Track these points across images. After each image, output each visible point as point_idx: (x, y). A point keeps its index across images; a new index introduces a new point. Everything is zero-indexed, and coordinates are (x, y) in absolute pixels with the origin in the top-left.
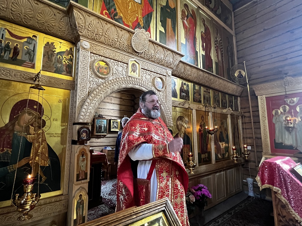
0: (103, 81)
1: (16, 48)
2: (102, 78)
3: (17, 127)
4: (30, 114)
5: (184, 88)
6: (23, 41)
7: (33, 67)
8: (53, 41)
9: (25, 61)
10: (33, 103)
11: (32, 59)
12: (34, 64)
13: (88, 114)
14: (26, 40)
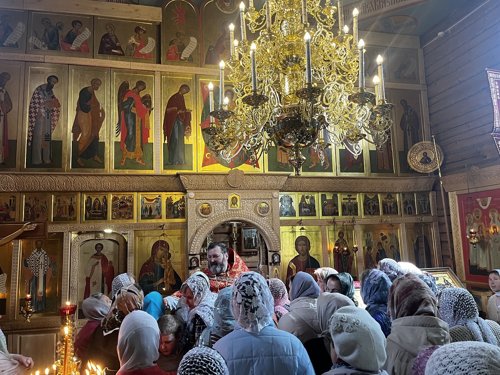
0: (206, 219)
1: (150, 208)
2: (206, 217)
3: (155, 259)
4: (161, 250)
5: (306, 202)
6: (153, 202)
7: (161, 218)
8: (171, 196)
9: (156, 216)
10: (163, 242)
11: (159, 213)
12: (161, 216)
13: (196, 247)
14: (155, 200)
